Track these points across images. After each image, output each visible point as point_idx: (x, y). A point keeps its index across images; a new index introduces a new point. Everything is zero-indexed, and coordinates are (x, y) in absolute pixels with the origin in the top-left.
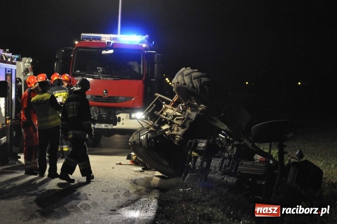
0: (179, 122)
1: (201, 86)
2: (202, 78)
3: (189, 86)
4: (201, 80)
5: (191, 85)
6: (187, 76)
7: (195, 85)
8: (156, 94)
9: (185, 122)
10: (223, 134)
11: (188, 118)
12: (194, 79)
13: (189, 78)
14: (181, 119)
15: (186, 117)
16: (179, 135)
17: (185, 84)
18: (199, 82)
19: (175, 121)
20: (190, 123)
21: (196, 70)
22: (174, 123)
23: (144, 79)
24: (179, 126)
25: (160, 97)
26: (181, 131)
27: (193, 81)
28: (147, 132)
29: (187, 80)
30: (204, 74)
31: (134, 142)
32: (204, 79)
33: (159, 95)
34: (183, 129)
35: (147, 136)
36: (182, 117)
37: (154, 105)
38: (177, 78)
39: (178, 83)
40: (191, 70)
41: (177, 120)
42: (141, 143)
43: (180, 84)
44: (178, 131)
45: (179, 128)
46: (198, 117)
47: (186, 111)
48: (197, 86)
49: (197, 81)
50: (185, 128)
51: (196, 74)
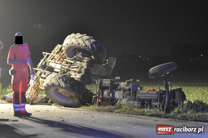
1: (91, 45)
2: (90, 40)
3: (82, 45)
4: (90, 41)
5: (84, 45)
6: (80, 38)
9: (80, 69)
11: (82, 67)
12: (86, 40)
13: (81, 40)
14: (75, 68)
15: (80, 66)
16: (78, 78)
17: (79, 44)
20: (84, 69)
21: (85, 35)
24: (75, 72)
27: (85, 41)
28: (62, 76)
30: (92, 37)
32: (92, 40)
34: (79, 74)
36: (77, 66)
39: (73, 43)
41: (72, 68)
42: (59, 84)
44: (75, 75)
46: (88, 65)
48: (88, 45)
49: (88, 41)
50: (81, 73)
51: (85, 37)
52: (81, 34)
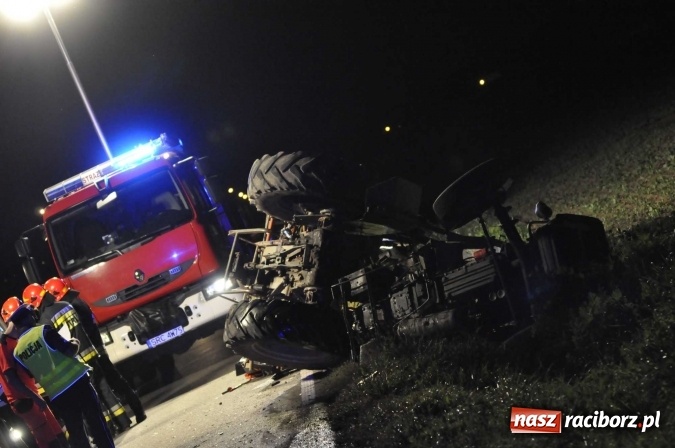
0: (298, 262)
1: (304, 178)
2: (298, 163)
3: (282, 189)
4: (298, 168)
5: (284, 186)
6: (270, 172)
7: (291, 180)
8: (231, 233)
9: (308, 256)
10: (387, 244)
11: (310, 247)
12: (284, 171)
13: (274, 174)
14: (297, 254)
15: (304, 246)
16: (309, 286)
17: (273, 188)
18: (297, 171)
19: (288, 264)
20: (317, 253)
21: (280, 154)
22: (289, 269)
23: (196, 216)
24: (299, 269)
25: (240, 235)
26: (309, 276)
27: (284, 174)
28: (247, 309)
29: (272, 179)
30: (299, 153)
31: (234, 338)
32: (302, 163)
33: (237, 232)
34: (309, 270)
35: (252, 315)
36: (298, 251)
37: (238, 254)
38: (253, 185)
39: (259, 192)
40: (271, 159)
41: (291, 259)
42: (247, 335)
43: (264, 192)
44: (302, 278)
45: (302, 272)
46: (325, 235)
47: (299, 237)
48: (296, 180)
49: (292, 171)
50: (313, 266)
51: (283, 160)
52: (271, 155)
